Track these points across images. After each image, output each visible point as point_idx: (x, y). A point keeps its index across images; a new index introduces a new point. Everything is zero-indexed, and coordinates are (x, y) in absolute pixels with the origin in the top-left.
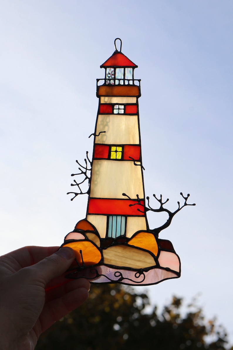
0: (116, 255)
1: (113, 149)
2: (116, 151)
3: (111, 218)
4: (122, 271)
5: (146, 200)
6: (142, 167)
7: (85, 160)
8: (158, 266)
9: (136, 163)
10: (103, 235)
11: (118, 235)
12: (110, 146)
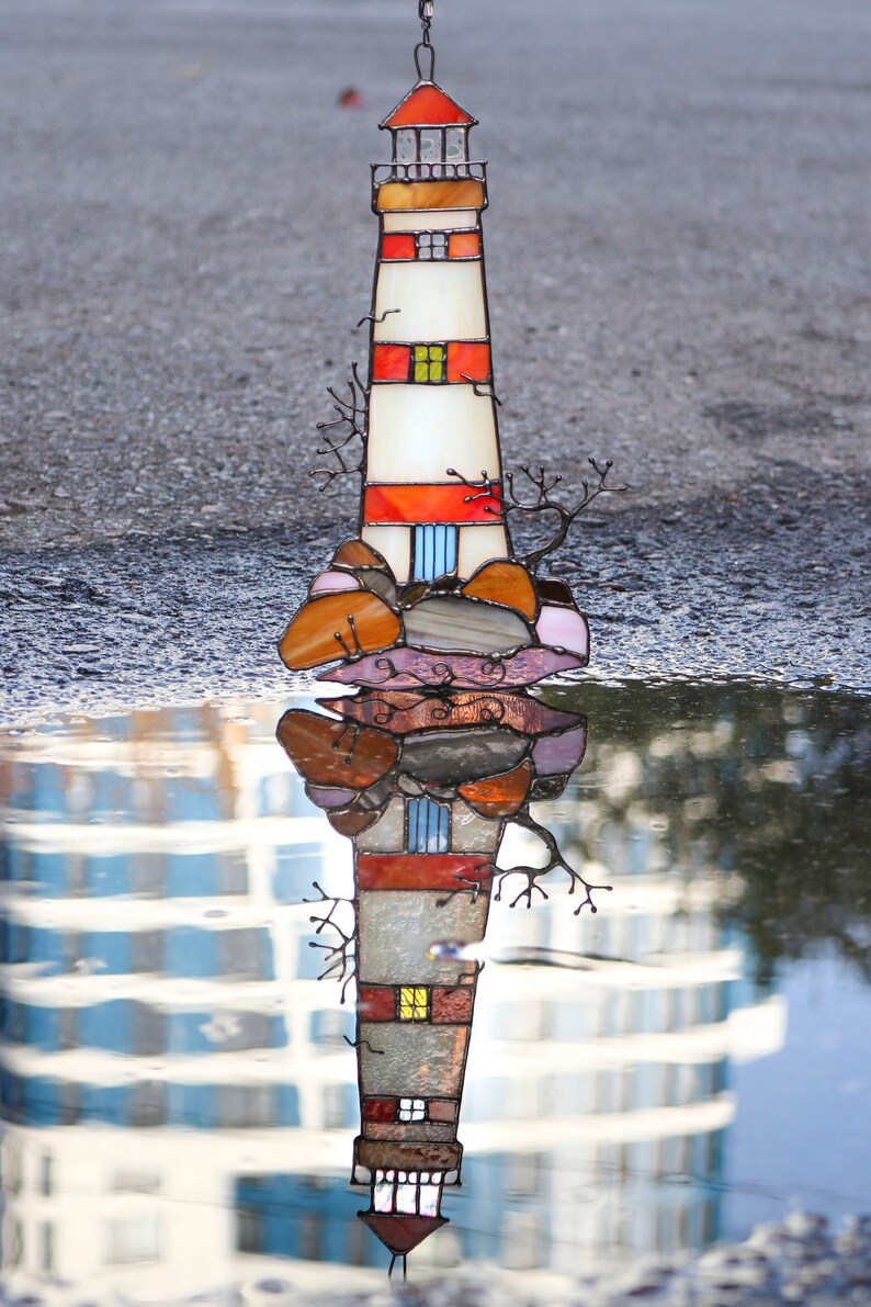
0: (434, 622)
1: (421, 354)
2: (429, 361)
3: (419, 531)
4: (448, 660)
5: (506, 484)
6: (494, 399)
7: (351, 384)
8: (536, 643)
9: (479, 388)
10: (402, 576)
11: (440, 572)
12: (412, 348)
